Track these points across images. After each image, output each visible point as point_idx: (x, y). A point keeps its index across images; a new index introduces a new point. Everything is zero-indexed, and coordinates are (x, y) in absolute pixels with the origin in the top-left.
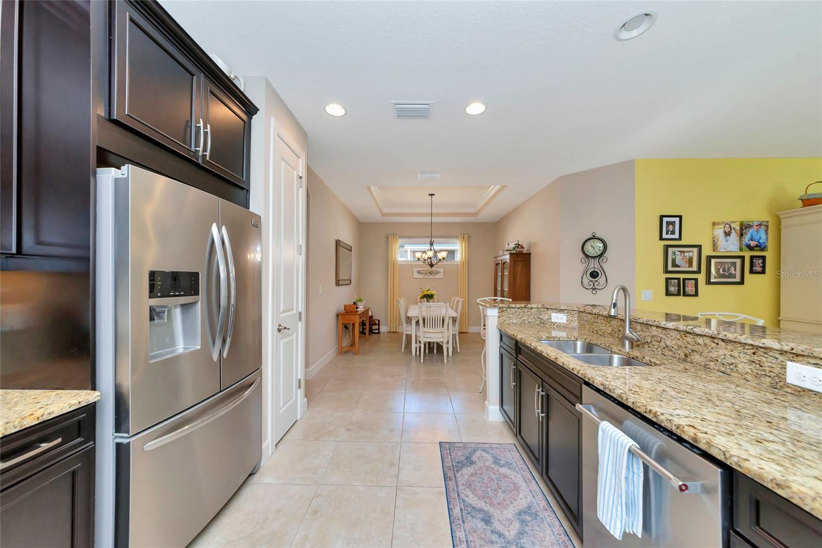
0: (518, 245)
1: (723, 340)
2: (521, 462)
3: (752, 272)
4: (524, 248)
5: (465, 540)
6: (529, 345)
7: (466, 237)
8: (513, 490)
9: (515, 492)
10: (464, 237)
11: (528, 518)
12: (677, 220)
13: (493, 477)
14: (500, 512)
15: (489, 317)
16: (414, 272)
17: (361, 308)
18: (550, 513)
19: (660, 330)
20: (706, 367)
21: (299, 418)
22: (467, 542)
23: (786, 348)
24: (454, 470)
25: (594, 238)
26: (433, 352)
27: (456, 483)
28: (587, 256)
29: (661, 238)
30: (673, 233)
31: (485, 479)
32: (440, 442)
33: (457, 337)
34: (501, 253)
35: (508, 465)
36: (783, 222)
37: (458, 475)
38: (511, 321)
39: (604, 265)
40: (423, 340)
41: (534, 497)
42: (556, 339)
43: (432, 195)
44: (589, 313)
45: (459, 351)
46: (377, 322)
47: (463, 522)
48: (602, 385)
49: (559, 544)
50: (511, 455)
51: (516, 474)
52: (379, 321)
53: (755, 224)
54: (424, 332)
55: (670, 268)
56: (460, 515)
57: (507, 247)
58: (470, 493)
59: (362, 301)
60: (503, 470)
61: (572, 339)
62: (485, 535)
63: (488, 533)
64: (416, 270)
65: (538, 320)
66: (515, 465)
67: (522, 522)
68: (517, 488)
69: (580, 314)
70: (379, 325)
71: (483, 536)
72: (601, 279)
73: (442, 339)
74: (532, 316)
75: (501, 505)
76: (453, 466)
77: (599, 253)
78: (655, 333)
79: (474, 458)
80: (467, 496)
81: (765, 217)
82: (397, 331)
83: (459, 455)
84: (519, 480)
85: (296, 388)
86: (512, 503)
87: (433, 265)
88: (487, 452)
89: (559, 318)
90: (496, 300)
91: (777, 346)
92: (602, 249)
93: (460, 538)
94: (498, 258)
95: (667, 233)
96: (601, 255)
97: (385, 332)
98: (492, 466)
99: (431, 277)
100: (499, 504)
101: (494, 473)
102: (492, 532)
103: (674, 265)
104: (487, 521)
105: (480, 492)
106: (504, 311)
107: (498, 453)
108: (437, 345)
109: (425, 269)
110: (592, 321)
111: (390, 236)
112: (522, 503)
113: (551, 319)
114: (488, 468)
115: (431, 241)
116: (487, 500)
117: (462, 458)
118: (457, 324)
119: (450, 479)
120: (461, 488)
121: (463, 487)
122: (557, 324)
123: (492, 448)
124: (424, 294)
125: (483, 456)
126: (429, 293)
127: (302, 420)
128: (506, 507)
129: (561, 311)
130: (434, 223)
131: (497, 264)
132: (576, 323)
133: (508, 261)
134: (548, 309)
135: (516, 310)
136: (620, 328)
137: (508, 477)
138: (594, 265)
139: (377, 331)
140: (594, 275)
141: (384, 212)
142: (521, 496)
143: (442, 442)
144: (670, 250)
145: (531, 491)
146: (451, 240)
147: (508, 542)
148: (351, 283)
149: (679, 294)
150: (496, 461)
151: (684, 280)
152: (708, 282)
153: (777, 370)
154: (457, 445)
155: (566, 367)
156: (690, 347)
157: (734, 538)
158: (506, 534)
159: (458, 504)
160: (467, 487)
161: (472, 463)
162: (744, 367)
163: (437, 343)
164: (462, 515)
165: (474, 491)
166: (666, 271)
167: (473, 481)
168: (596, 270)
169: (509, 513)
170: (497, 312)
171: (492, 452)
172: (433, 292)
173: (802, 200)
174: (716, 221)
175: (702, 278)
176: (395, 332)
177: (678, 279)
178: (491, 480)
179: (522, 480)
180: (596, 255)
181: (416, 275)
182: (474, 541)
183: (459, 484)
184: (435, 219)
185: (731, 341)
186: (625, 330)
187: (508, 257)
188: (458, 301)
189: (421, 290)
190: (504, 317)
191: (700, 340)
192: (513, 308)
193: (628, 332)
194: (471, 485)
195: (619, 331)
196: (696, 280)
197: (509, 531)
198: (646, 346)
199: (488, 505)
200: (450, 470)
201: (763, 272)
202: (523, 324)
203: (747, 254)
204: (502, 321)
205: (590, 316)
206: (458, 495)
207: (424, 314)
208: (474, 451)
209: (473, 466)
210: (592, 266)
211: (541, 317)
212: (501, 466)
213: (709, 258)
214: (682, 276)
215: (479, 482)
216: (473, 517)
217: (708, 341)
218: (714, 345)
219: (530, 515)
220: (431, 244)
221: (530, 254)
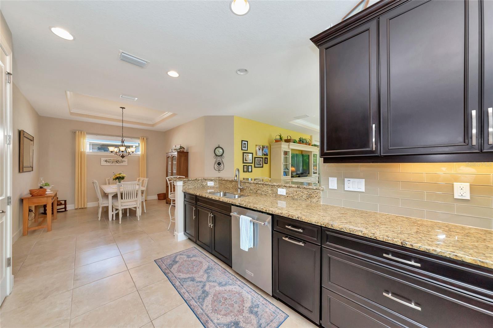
0: (181, 147)
1: (265, 185)
2: (200, 253)
3: (265, 163)
4: (184, 149)
5: (186, 291)
6: (205, 196)
7: (145, 139)
8: (200, 264)
9: (201, 264)
10: (143, 139)
11: (209, 271)
12: (246, 142)
13: (190, 263)
14: (197, 275)
15: (178, 186)
16: (102, 161)
17: (49, 192)
18: (217, 265)
19: (249, 184)
20: (261, 194)
21: (8, 293)
22: (187, 291)
23: (278, 185)
24: (168, 269)
25: (219, 147)
26: (127, 215)
27: (172, 273)
28: (216, 155)
29: (242, 150)
30: (245, 148)
31: (186, 265)
32: (155, 261)
33: (144, 203)
34: (170, 151)
35: (194, 256)
36: (271, 147)
37: (172, 270)
38: (189, 187)
39: (223, 159)
40: (120, 208)
41: (209, 263)
42: (213, 193)
43: (123, 108)
44: (223, 180)
45: (145, 212)
46: (63, 202)
47: (182, 286)
48: (239, 203)
49: (223, 273)
50: (194, 251)
51: (199, 258)
52: (65, 201)
53: (266, 146)
54: (122, 202)
55: (245, 162)
56: (180, 284)
57: (174, 147)
58: (181, 274)
59: (48, 185)
60: (192, 259)
61: (219, 192)
62: (194, 285)
63: (195, 284)
64: (103, 159)
65: (202, 185)
66: (197, 255)
67: (208, 273)
68: (201, 263)
69: (220, 181)
70: (65, 204)
71: (193, 286)
72: (222, 166)
73: (136, 205)
74: (199, 184)
75: (198, 271)
76: (167, 267)
77: (221, 154)
78: (247, 185)
79: (177, 259)
80: (180, 276)
81: (267, 145)
82: (85, 207)
83: (168, 261)
84: (201, 259)
85: (6, 267)
86: (201, 269)
87: (124, 157)
88: (182, 255)
89: (210, 184)
90: (177, 177)
91: (276, 185)
92: (222, 152)
93: (183, 292)
94: (169, 154)
95: (244, 148)
96: (222, 155)
97: (73, 209)
98: (187, 259)
99: (117, 164)
100: (196, 272)
101: (189, 262)
102: (197, 283)
103: (246, 160)
104: (193, 280)
105: (186, 272)
106: (186, 182)
107: (188, 253)
108: (129, 210)
109: (112, 159)
110: (225, 183)
111: (77, 132)
112: (205, 267)
113: (207, 184)
114: (186, 261)
115: (122, 140)
116: (190, 273)
117: (171, 262)
118: (144, 195)
119: (168, 273)
120: (176, 274)
121: (176, 273)
122: (209, 187)
123: (184, 252)
124: (116, 177)
125: (182, 257)
126: (120, 176)
127: (11, 295)
128: (199, 271)
129: (212, 180)
130: (124, 127)
131: (168, 157)
132: (218, 185)
133: (176, 156)
134: (206, 180)
135: (192, 181)
136: (236, 185)
137: (196, 260)
138: (219, 159)
139: (64, 210)
140: (219, 164)
141: (71, 112)
142: (204, 265)
143: (156, 260)
144: (245, 154)
145: (207, 261)
146: (133, 139)
147: (205, 282)
148: (32, 170)
149: (247, 172)
150: (188, 257)
151: (249, 166)
152: (255, 167)
153: (276, 191)
154: (165, 258)
155: (224, 201)
156: (257, 188)
157: (274, 232)
158: (203, 280)
159: (177, 281)
160: (179, 272)
161: (177, 262)
162: (270, 192)
163: (130, 209)
164: (181, 284)
165: (182, 272)
166: (244, 163)
167: (180, 269)
168: (220, 162)
169: (201, 273)
170: (182, 183)
171: (184, 254)
172: (124, 175)
173: (275, 140)
174: (257, 144)
175: (253, 165)
176: (83, 208)
177: (247, 166)
178: (189, 265)
179: (202, 259)
180: (220, 155)
181: (103, 163)
182: (190, 290)
183: (174, 273)
184: (125, 125)
185: (267, 185)
186: (238, 185)
187: (176, 153)
188: (143, 180)
189: (114, 174)
190: (186, 185)
191: (260, 186)
192: (190, 180)
193: (239, 186)
194: (180, 271)
195: (235, 186)
196: (252, 166)
197: (203, 279)
198: (245, 190)
199: (191, 274)
200: (167, 269)
201: (267, 163)
202: (195, 188)
203: (264, 157)
204: (185, 188)
205: (224, 182)
206: (176, 277)
207: (122, 190)
208: (176, 257)
209: (178, 263)
210: (218, 160)
211: (203, 184)
212: (191, 258)
213: (255, 158)
214: (248, 164)
215: (183, 268)
216: (186, 282)
217: (262, 185)
218: (263, 186)
219: (210, 269)
220: (123, 142)
221: (188, 152)
